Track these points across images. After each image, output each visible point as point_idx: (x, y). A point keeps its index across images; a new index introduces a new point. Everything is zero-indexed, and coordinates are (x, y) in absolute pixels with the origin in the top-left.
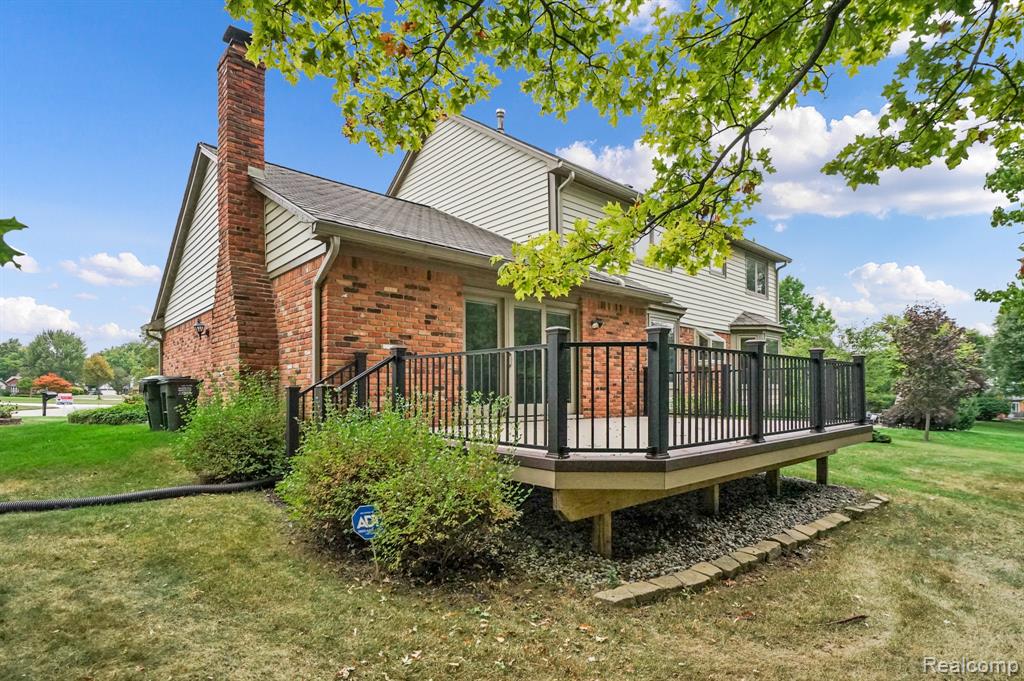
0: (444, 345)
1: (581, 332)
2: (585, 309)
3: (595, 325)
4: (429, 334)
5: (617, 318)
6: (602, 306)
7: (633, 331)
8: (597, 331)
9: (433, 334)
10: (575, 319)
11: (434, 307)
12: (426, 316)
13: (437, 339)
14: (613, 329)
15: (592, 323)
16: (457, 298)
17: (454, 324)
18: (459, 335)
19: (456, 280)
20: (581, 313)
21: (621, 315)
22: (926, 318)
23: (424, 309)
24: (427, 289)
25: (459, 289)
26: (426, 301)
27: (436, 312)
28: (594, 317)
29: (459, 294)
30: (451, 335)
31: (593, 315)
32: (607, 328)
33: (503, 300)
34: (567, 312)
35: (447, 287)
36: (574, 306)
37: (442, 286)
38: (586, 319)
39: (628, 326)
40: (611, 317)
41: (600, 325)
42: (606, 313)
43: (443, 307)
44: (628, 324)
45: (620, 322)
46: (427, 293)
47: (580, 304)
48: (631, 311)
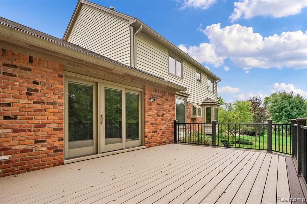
0: (45, 111)
1: (145, 103)
2: (147, 92)
3: (152, 100)
4: (32, 102)
5: (162, 97)
6: (155, 91)
7: (169, 104)
8: (153, 103)
9: (35, 103)
10: (142, 96)
11: (36, 83)
12: (28, 90)
13: (39, 106)
14: (161, 102)
15: (150, 99)
16: (59, 79)
17: (57, 97)
18: (61, 104)
19: (57, 66)
20: (145, 94)
21: (164, 96)
22: (256, 101)
23: (26, 84)
24: (30, 70)
25: (60, 73)
26: (29, 78)
27: (38, 87)
28: (151, 96)
29: (61, 76)
30: (52, 104)
31: (151, 95)
32: (158, 102)
33: (97, 83)
34: (137, 93)
35: (49, 70)
36: (141, 90)
37: (45, 69)
38: (147, 97)
39: (167, 101)
40: (160, 97)
41: (154, 100)
42: (157, 94)
43: (45, 84)
44: (167, 100)
45: (164, 99)
46: (29, 73)
47: (144, 89)
48: (169, 94)
